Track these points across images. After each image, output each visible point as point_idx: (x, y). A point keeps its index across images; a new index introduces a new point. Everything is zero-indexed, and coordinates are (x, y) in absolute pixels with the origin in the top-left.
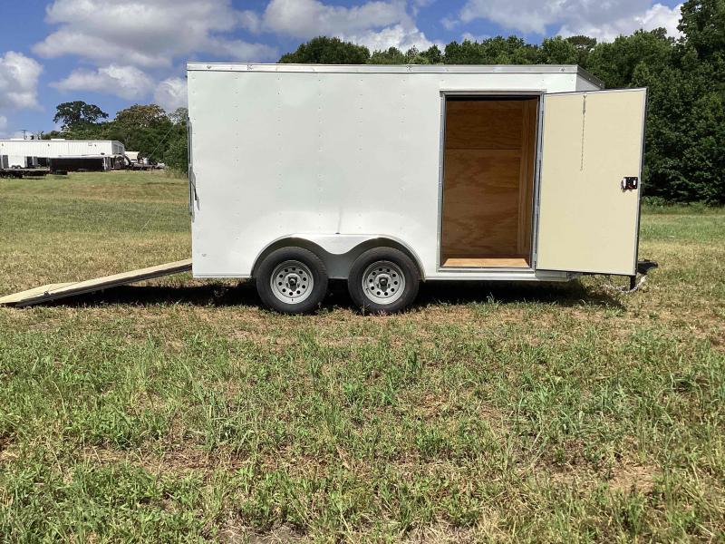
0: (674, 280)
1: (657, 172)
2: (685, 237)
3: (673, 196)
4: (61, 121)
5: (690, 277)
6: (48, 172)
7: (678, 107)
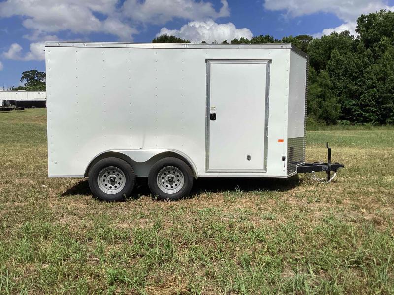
0: (353, 173)
1: (345, 107)
2: (361, 144)
3: (355, 120)
4: (25, 81)
5: (363, 172)
6: (13, 109)
7: (356, 73)
